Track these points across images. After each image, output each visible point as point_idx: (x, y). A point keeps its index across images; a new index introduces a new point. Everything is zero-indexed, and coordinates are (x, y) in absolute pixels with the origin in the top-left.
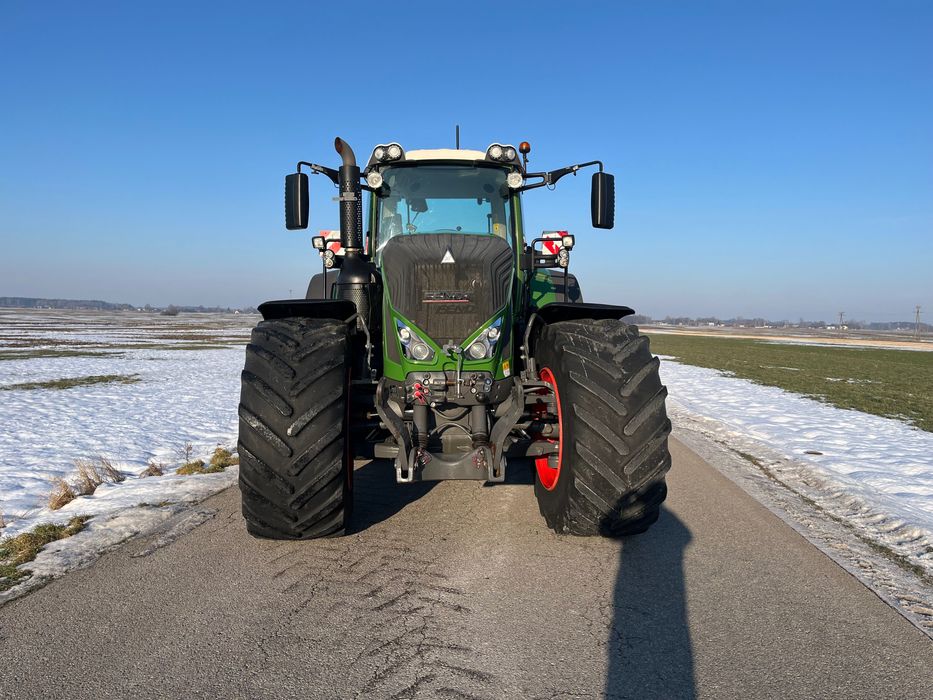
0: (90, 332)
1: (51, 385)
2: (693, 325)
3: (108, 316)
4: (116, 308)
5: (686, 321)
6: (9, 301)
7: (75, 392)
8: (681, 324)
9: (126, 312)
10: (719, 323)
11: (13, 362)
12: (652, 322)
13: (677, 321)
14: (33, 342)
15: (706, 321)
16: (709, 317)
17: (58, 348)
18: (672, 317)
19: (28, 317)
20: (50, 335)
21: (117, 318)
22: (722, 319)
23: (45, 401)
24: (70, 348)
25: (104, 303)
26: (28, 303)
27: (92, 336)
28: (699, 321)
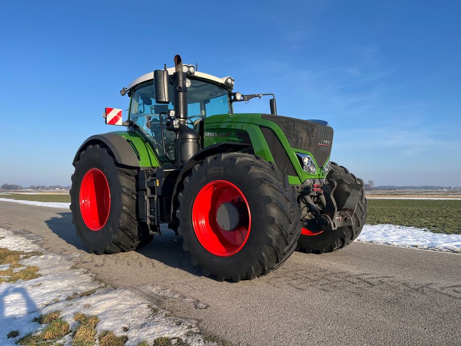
2: (47, 189)
5: (43, 187)
8: (40, 189)
10: (62, 188)
12: (22, 188)
13: (38, 188)
15: (54, 187)
16: (56, 185)
18: (34, 186)
22: (63, 186)
28: (51, 187)
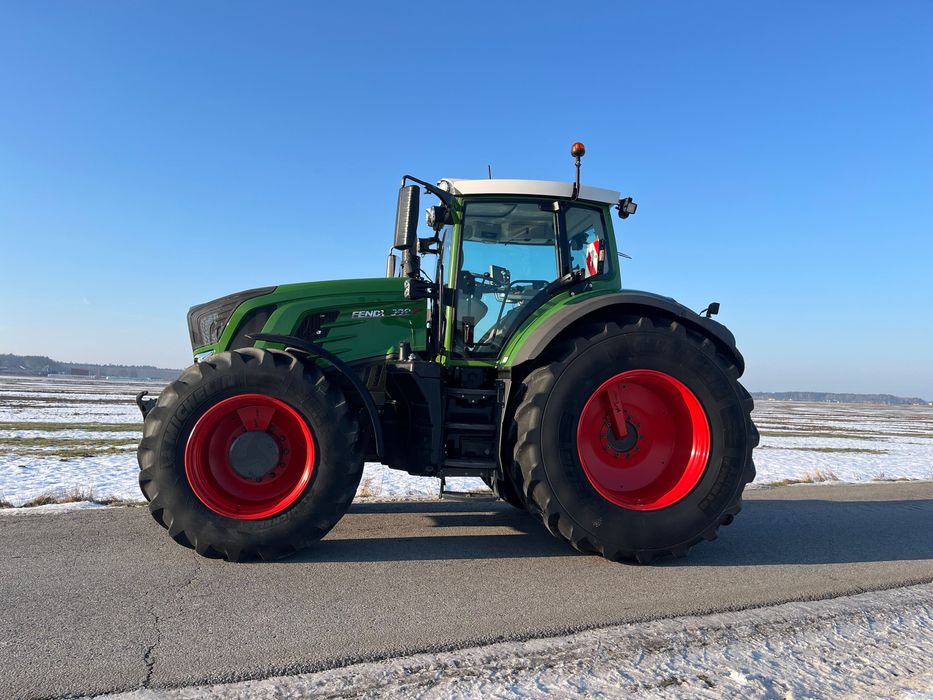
0: (869, 423)
1: (819, 450)
3: (896, 409)
4: (906, 402)
6: (801, 395)
7: (832, 454)
9: (915, 406)
11: (797, 438)
14: (815, 428)
17: (834, 432)
19: (816, 410)
20: (831, 424)
21: (903, 412)
23: (811, 456)
24: (845, 433)
25: (892, 397)
26: (818, 397)
27: (869, 426)
